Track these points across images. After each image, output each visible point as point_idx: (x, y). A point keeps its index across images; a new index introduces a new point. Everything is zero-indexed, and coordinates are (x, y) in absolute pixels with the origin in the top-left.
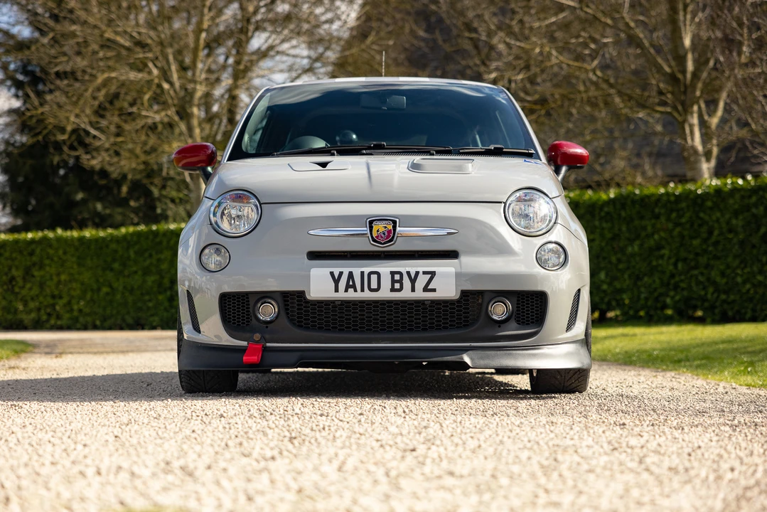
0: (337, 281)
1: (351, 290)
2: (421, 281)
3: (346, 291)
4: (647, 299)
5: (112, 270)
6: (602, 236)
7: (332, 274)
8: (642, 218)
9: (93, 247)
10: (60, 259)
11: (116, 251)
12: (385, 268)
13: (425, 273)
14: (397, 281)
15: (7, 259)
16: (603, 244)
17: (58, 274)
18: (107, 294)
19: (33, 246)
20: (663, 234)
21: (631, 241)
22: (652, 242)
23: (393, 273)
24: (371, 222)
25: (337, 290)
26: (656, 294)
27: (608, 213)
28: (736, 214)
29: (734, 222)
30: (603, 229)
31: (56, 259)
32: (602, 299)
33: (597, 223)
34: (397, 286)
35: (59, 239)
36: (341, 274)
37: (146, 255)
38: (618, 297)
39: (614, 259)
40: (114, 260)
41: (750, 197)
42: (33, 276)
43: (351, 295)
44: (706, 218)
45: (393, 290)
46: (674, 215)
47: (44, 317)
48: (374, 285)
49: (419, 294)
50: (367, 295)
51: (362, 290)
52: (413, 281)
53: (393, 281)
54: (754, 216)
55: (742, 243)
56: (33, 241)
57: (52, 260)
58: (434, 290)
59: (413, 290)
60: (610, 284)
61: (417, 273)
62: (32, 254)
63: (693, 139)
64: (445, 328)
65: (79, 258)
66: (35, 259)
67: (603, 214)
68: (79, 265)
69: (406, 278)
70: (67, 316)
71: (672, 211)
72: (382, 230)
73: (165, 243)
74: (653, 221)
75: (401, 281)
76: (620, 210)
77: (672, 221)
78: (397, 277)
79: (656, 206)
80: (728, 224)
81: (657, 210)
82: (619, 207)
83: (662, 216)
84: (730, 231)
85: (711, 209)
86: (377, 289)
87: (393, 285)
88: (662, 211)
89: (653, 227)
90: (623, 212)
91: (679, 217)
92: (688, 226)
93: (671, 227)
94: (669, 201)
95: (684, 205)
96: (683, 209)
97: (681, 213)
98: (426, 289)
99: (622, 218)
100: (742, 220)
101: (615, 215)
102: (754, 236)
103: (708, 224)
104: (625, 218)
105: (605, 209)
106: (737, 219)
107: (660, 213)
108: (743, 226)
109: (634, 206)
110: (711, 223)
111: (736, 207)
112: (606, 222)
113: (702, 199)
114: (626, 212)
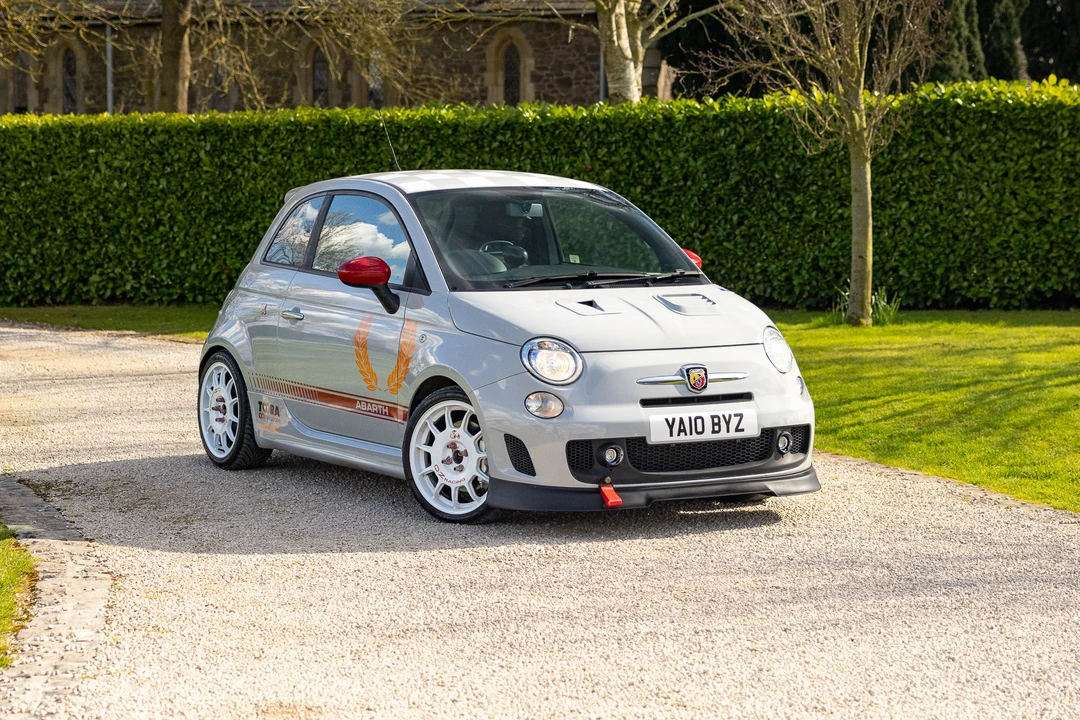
0: (671, 427)
1: (682, 434)
2: (734, 421)
3: (679, 435)
7: (667, 420)
12: (706, 411)
13: (736, 415)
14: (716, 424)
23: (713, 417)
25: (671, 435)
34: (716, 428)
36: (673, 419)
41: (716, 130)
43: (683, 438)
45: (714, 432)
48: (700, 429)
49: (733, 435)
50: (695, 438)
51: (691, 434)
52: (728, 423)
53: (714, 424)
54: (723, 158)
58: (743, 430)
59: (728, 431)
61: (730, 416)
63: (619, 38)
64: (738, 462)
69: (722, 419)
72: (697, 378)
75: (719, 424)
76: (521, 139)
77: (598, 159)
78: (716, 420)
79: (577, 136)
80: (682, 167)
81: (578, 142)
82: (520, 135)
83: (584, 151)
84: (685, 178)
85: (659, 144)
86: (701, 433)
87: (713, 428)
88: (585, 144)
89: (571, 165)
90: (526, 143)
91: (610, 154)
92: (623, 168)
93: (597, 168)
94: (598, 129)
95: (617, 136)
96: (616, 141)
97: (613, 147)
98: (737, 430)
99: (526, 151)
100: (702, 164)
101: (514, 147)
102: (720, 186)
103: (653, 165)
104: (529, 152)
105: (500, 137)
106: (695, 160)
107: (581, 148)
108: (705, 171)
109: (543, 134)
110: (657, 166)
111: (695, 143)
112: (500, 156)
113: (645, 129)
114: (531, 143)
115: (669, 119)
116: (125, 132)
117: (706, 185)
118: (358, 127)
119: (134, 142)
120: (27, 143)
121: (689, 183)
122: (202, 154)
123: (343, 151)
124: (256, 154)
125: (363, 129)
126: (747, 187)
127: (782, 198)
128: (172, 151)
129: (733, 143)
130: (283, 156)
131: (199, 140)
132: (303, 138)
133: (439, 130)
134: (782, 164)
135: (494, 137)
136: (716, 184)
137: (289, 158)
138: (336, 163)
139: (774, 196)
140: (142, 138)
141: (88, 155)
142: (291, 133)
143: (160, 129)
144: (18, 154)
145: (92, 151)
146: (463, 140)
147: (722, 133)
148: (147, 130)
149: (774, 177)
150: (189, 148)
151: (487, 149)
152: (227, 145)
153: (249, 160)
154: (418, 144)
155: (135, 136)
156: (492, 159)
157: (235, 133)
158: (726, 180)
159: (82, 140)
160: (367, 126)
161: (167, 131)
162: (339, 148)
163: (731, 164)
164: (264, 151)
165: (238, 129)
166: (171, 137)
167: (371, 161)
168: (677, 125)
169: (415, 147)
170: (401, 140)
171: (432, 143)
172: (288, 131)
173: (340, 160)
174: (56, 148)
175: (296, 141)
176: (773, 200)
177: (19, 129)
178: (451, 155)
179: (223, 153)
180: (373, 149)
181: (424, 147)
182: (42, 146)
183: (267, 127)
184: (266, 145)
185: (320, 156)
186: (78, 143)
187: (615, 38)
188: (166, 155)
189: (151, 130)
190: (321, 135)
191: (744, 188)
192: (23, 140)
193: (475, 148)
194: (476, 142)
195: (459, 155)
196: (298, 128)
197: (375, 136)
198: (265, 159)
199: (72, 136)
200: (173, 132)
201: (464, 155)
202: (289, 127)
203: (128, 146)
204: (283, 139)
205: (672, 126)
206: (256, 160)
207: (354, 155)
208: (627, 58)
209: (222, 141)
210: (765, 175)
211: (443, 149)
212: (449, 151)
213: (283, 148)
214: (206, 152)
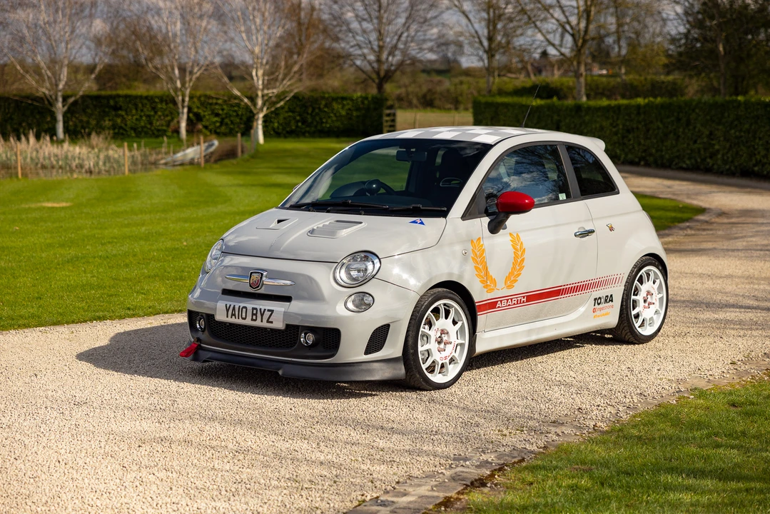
0: (227, 311)
1: (233, 317)
2: (267, 314)
3: (231, 317)
7: (227, 304)
12: (250, 304)
13: (269, 310)
23: (253, 309)
24: (251, 274)
25: (227, 316)
34: (254, 318)
36: (230, 305)
43: (233, 320)
45: (252, 320)
48: (244, 316)
49: (265, 324)
50: (240, 321)
51: (238, 318)
52: (262, 315)
53: (253, 314)
58: (272, 322)
59: (262, 321)
61: (265, 310)
69: (259, 312)
72: (255, 279)
75: (256, 315)
78: (255, 312)
86: (245, 319)
87: (252, 317)
98: (267, 321)
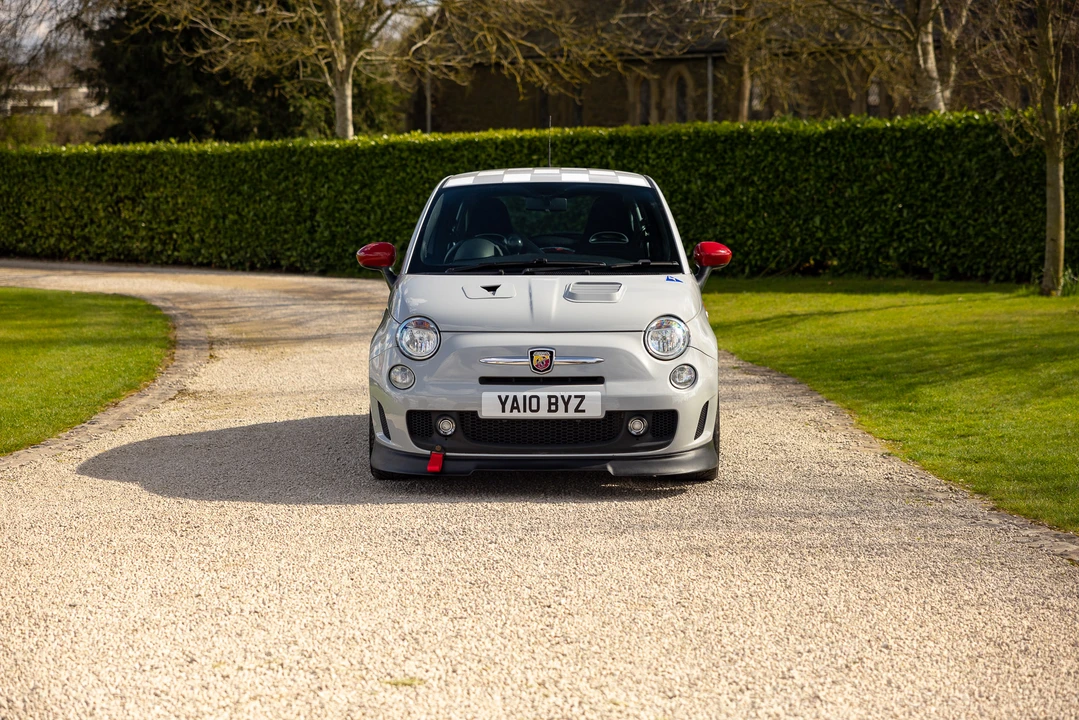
0: (503, 404)
1: (515, 411)
2: (574, 403)
3: (511, 411)
4: (867, 250)
5: (240, 193)
6: (818, 176)
7: (500, 397)
8: (864, 156)
9: (216, 165)
10: (176, 177)
11: (244, 172)
12: (543, 392)
13: (576, 397)
14: (553, 404)
15: (112, 176)
16: (819, 185)
17: (174, 197)
18: (235, 222)
19: (144, 162)
20: (886, 175)
21: (851, 182)
22: (873, 186)
23: (550, 397)
24: (532, 353)
25: (503, 411)
26: (877, 245)
27: (824, 149)
28: (970, 155)
29: (967, 164)
30: (819, 167)
31: (171, 178)
32: (816, 249)
33: (812, 160)
34: (553, 407)
35: (174, 154)
36: (507, 397)
37: (281, 176)
38: (835, 247)
39: (830, 202)
40: (243, 182)
41: (986, 136)
42: (144, 198)
43: (515, 415)
44: (937, 159)
45: (550, 411)
46: (900, 154)
47: (159, 248)
48: (534, 407)
49: (571, 414)
50: (529, 415)
51: (525, 411)
52: (566, 404)
53: (550, 404)
54: (991, 159)
55: (976, 190)
56: (142, 156)
57: (167, 178)
58: (583, 411)
59: (566, 411)
60: (826, 231)
61: (570, 397)
62: (142, 171)
63: (925, 62)
64: (593, 441)
65: (199, 177)
66: (145, 177)
67: (819, 149)
68: (200, 186)
69: (560, 400)
70: (187, 246)
71: (898, 149)
72: (541, 359)
73: (303, 165)
74: (876, 160)
75: (556, 404)
76: (838, 145)
77: (897, 161)
78: (553, 400)
79: (880, 142)
80: (960, 166)
81: (881, 147)
82: (837, 142)
83: (886, 154)
84: (963, 175)
85: (942, 148)
86: (537, 410)
87: (550, 407)
88: (886, 148)
89: (875, 166)
90: (841, 149)
91: (906, 156)
92: (915, 168)
93: (896, 167)
94: (895, 137)
95: (911, 142)
96: (910, 147)
97: (908, 151)
98: (577, 410)
99: (841, 155)
100: (976, 163)
101: (832, 152)
102: (989, 182)
103: (938, 166)
104: (844, 156)
105: (822, 144)
106: (970, 161)
107: (884, 151)
108: (977, 170)
109: (854, 142)
110: (941, 165)
111: (970, 147)
112: (823, 159)
113: (932, 136)
114: (845, 149)
115: (950, 128)
116: (558, 142)
117: (977, 181)
118: (719, 137)
119: (564, 150)
120: (491, 151)
121: (965, 180)
122: (609, 158)
123: (708, 156)
124: (648, 158)
125: (723, 139)
126: (1009, 183)
127: (1037, 191)
128: (590, 156)
129: (999, 146)
130: (667, 160)
131: (608, 148)
132: (681, 145)
133: (777, 139)
134: (1037, 163)
135: (817, 145)
136: (985, 181)
137: (671, 162)
138: (703, 165)
139: (1030, 189)
140: (569, 146)
141: (533, 160)
142: (672, 142)
143: (581, 140)
144: (486, 160)
145: (535, 157)
146: (795, 146)
147: (991, 138)
148: (572, 140)
149: (1030, 175)
150: (601, 154)
151: (812, 154)
152: (627, 152)
153: (643, 163)
154: (762, 150)
155: (564, 145)
156: (816, 161)
157: (632, 143)
158: (993, 177)
159: (529, 148)
160: (726, 136)
161: (586, 142)
162: (706, 153)
163: (998, 164)
164: (652, 156)
165: (635, 140)
166: (588, 146)
167: (729, 164)
168: (956, 132)
169: (759, 152)
170: (750, 147)
171: (773, 149)
172: (670, 140)
173: (706, 163)
174: (511, 155)
175: (676, 148)
176: (1030, 193)
177: (486, 141)
178: (785, 158)
179: (624, 158)
180: (730, 154)
181: (766, 153)
182: (502, 154)
183: (655, 138)
184: (654, 152)
185: (693, 159)
186: (526, 151)
187: (921, 62)
188: (585, 159)
189: (575, 141)
190: (693, 143)
191: (1006, 184)
192: (489, 149)
193: (803, 153)
194: (804, 148)
195: (792, 159)
196: (677, 138)
197: (731, 144)
198: (655, 163)
199: (522, 146)
200: (591, 142)
201: (796, 158)
202: (671, 138)
203: (559, 153)
204: (666, 147)
205: (953, 133)
206: (648, 163)
207: (716, 159)
208: (932, 79)
209: (624, 148)
210: (1023, 173)
211: (781, 154)
212: (784, 155)
213: (667, 153)
214: (613, 158)
